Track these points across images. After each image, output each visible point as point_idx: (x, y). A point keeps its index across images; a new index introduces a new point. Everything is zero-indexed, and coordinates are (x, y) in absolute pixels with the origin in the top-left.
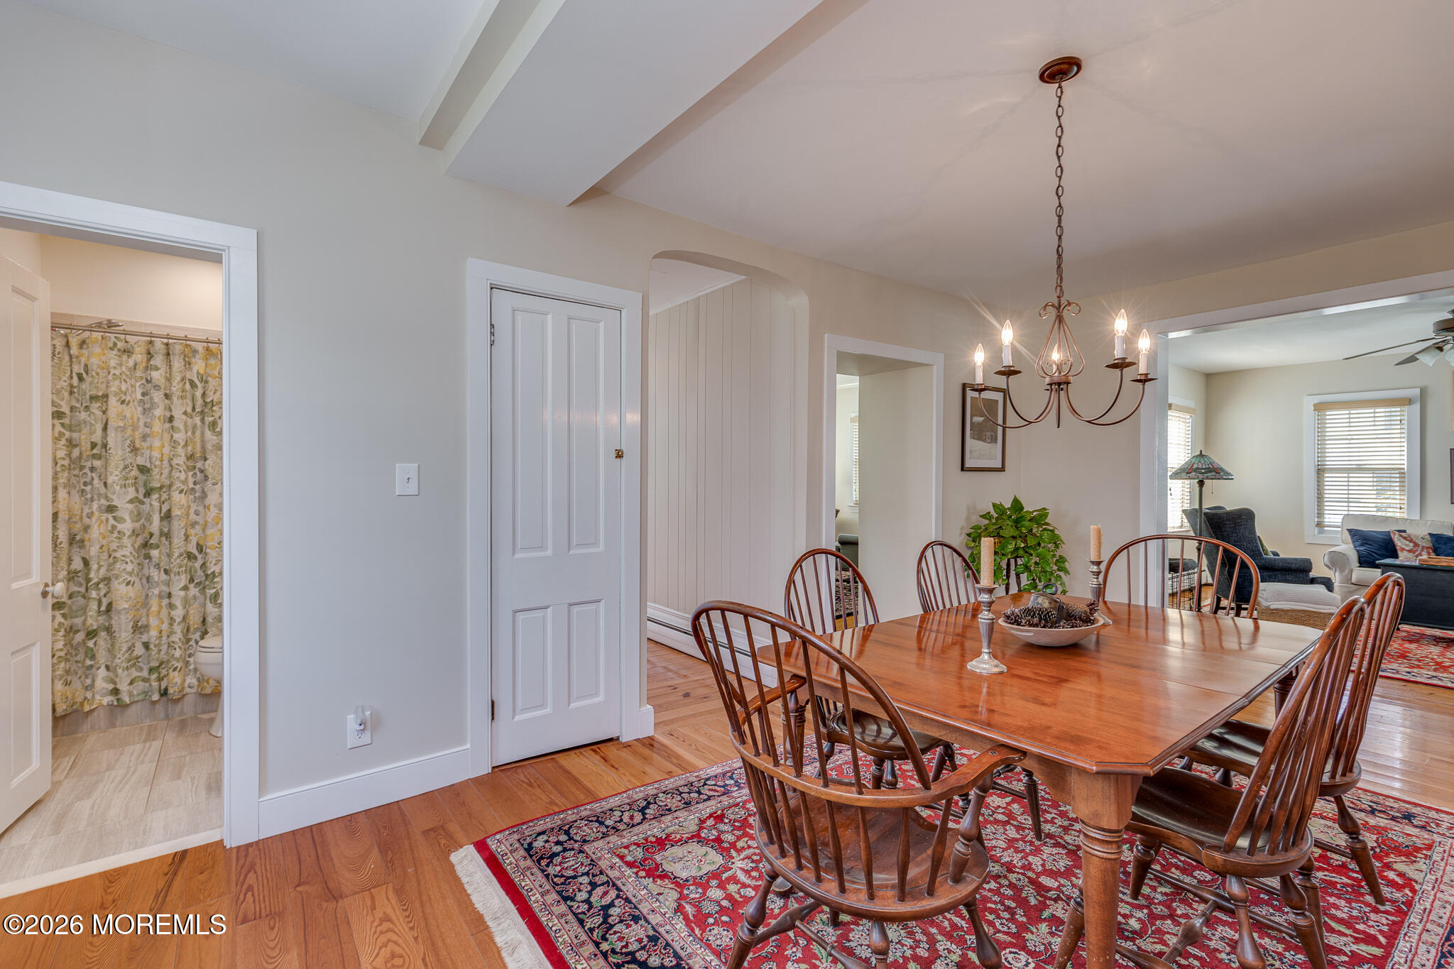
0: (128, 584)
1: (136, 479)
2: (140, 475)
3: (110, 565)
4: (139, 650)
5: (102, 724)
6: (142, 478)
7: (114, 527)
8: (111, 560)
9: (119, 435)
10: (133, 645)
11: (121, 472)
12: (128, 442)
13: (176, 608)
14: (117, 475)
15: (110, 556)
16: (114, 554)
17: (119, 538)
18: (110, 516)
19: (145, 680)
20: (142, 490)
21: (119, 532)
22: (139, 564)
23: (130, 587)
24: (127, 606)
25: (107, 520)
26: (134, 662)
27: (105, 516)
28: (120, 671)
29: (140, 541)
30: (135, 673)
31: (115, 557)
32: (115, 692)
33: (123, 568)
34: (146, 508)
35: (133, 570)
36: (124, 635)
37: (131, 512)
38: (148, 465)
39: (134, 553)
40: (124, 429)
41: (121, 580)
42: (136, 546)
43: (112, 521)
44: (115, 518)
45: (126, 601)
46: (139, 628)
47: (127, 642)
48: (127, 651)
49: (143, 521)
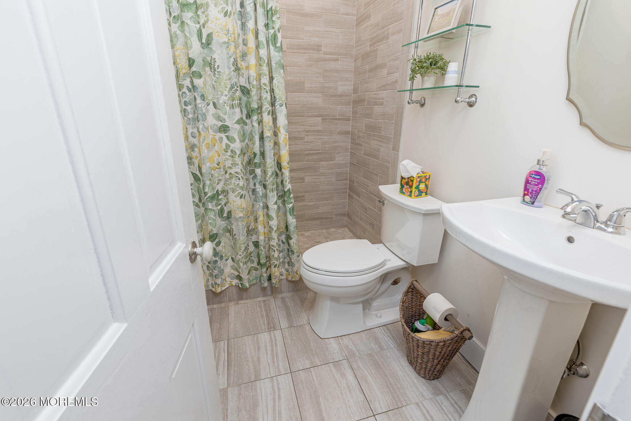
0: (241, 197)
1: (240, 100)
2: (243, 97)
3: (226, 180)
4: (252, 248)
5: (235, 297)
6: (244, 99)
7: (228, 146)
8: (227, 176)
9: (225, 51)
10: (248, 245)
11: (229, 92)
12: (232, 60)
13: (273, 219)
14: (226, 95)
15: (226, 173)
16: (229, 171)
17: (232, 157)
18: (223, 135)
19: (256, 269)
20: (245, 112)
21: (232, 151)
22: (247, 179)
23: (243, 199)
24: (242, 215)
25: (221, 139)
26: (249, 256)
27: (219, 135)
28: (241, 264)
29: (246, 159)
30: (250, 265)
31: (230, 174)
32: (239, 278)
33: (237, 183)
34: (248, 128)
35: (244, 185)
36: (242, 238)
37: (239, 132)
38: (247, 86)
39: (243, 170)
40: (227, 43)
41: (236, 193)
42: (244, 163)
43: (225, 141)
44: (228, 137)
45: (241, 211)
46: (250, 232)
47: (244, 243)
48: (245, 250)
49: (247, 141)
